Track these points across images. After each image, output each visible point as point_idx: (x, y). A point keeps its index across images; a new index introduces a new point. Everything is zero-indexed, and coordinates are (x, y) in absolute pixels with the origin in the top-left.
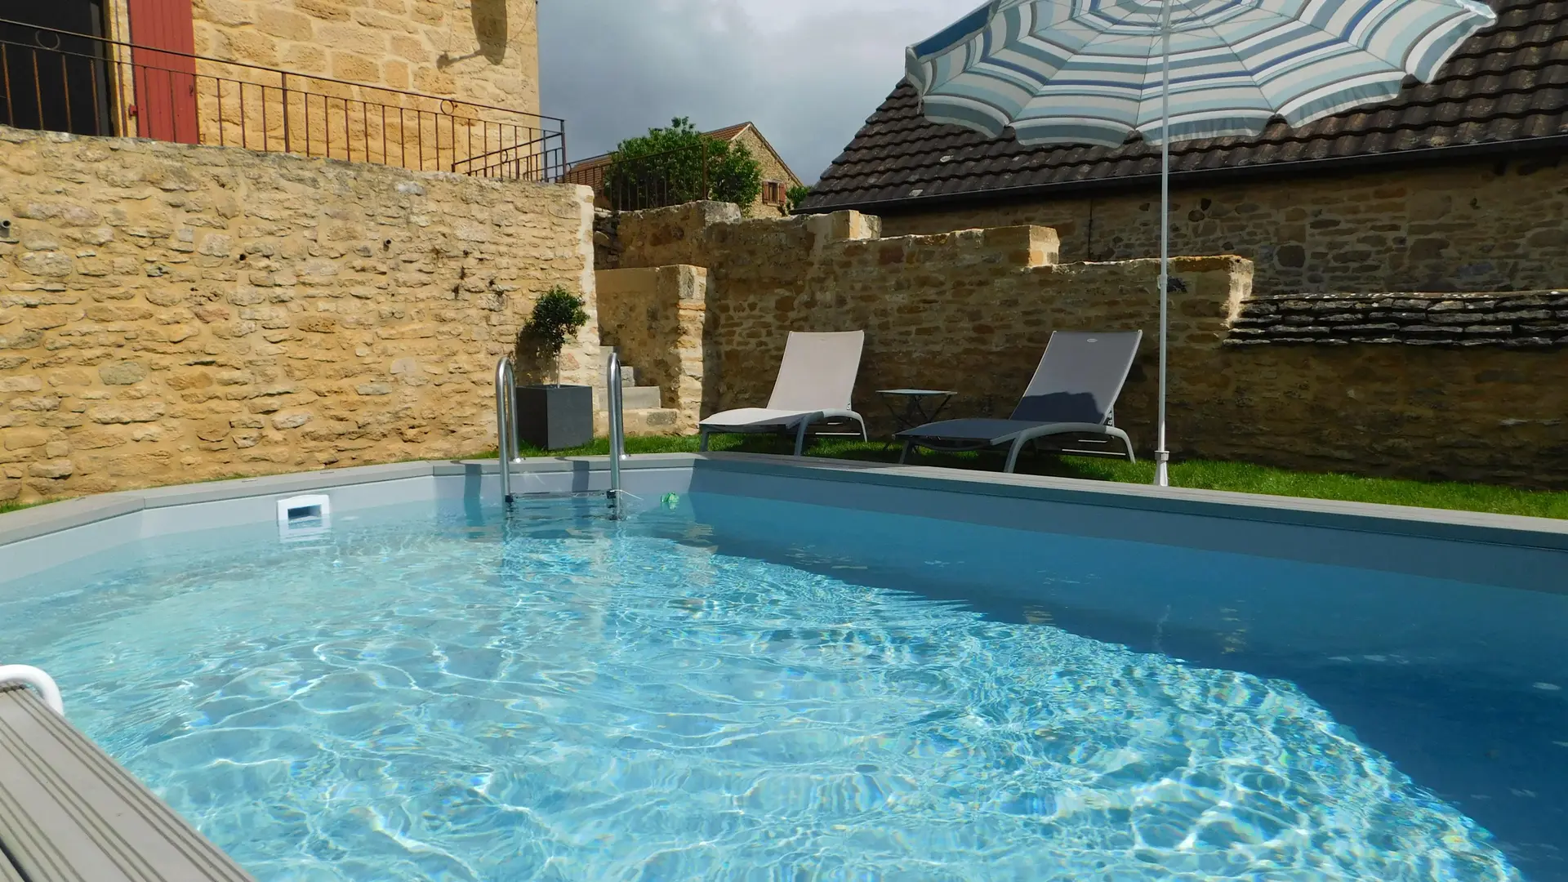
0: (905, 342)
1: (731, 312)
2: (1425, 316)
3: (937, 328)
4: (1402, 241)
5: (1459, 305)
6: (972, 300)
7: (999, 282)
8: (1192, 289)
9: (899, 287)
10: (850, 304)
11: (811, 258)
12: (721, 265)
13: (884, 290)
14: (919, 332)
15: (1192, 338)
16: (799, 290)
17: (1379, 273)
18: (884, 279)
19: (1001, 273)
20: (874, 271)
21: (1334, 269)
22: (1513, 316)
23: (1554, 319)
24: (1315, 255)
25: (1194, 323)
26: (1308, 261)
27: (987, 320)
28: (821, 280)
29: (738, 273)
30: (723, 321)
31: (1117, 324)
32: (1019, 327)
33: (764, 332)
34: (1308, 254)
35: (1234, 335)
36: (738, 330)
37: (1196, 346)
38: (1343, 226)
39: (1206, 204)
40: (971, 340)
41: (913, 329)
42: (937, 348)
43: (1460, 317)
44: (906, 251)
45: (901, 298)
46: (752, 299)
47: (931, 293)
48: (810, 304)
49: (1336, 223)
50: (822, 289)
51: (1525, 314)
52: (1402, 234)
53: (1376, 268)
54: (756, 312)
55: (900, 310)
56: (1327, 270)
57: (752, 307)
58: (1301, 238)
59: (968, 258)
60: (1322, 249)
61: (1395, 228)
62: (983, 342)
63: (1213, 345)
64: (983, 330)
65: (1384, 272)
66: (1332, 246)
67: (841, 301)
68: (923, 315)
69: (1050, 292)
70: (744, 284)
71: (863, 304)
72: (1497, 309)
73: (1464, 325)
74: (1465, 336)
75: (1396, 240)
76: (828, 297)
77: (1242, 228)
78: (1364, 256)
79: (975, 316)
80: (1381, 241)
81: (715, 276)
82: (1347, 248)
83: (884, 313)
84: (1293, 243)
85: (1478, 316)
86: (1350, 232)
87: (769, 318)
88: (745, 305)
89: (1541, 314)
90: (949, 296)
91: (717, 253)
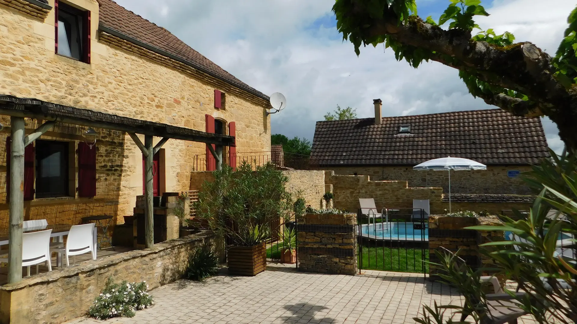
0: (381, 200)
1: (338, 194)
2: (471, 198)
3: (388, 198)
4: (443, 178)
5: (474, 196)
6: (396, 193)
7: (401, 190)
8: (436, 193)
9: (380, 190)
10: (368, 193)
11: (359, 184)
12: (336, 184)
13: (377, 191)
14: (384, 198)
15: (436, 200)
16: (356, 190)
17: (440, 183)
18: (376, 189)
19: (401, 189)
20: (374, 187)
21: (432, 182)
22: (482, 198)
23: (487, 199)
24: (428, 180)
25: (437, 198)
26: (427, 181)
27: (399, 197)
28: (362, 188)
29: (339, 186)
30: (336, 195)
31: (423, 198)
32: (405, 198)
33: (347, 198)
34: (427, 180)
35: (443, 200)
36: (340, 197)
37: (437, 202)
38: (433, 175)
39: (407, 169)
40: (395, 200)
41: (383, 198)
42: (388, 201)
43: (475, 198)
44: (381, 184)
45: (380, 192)
46: (344, 191)
47: (387, 192)
48: (359, 193)
49: (431, 174)
50: (362, 190)
51: (483, 198)
52: (443, 177)
53: (439, 183)
54: (345, 194)
55: (380, 194)
56: (431, 183)
57: (344, 193)
58: (425, 177)
59: (395, 186)
60: (429, 179)
61: (442, 176)
62: (398, 201)
63: (440, 202)
64: (398, 199)
65: (441, 183)
66: (431, 178)
67: (366, 192)
68: (385, 196)
69: (411, 192)
70: (341, 188)
71: (371, 193)
72: (479, 197)
73: (476, 199)
74: (476, 201)
75: (442, 178)
76: (363, 191)
77: (414, 174)
78: (437, 180)
79: (396, 196)
80: (439, 178)
81: (334, 186)
82: (434, 179)
83: (377, 195)
84: (424, 177)
85: (477, 198)
86: (434, 176)
87: (348, 195)
88: (342, 192)
89: (485, 198)
90: (391, 192)
91: (334, 181)
